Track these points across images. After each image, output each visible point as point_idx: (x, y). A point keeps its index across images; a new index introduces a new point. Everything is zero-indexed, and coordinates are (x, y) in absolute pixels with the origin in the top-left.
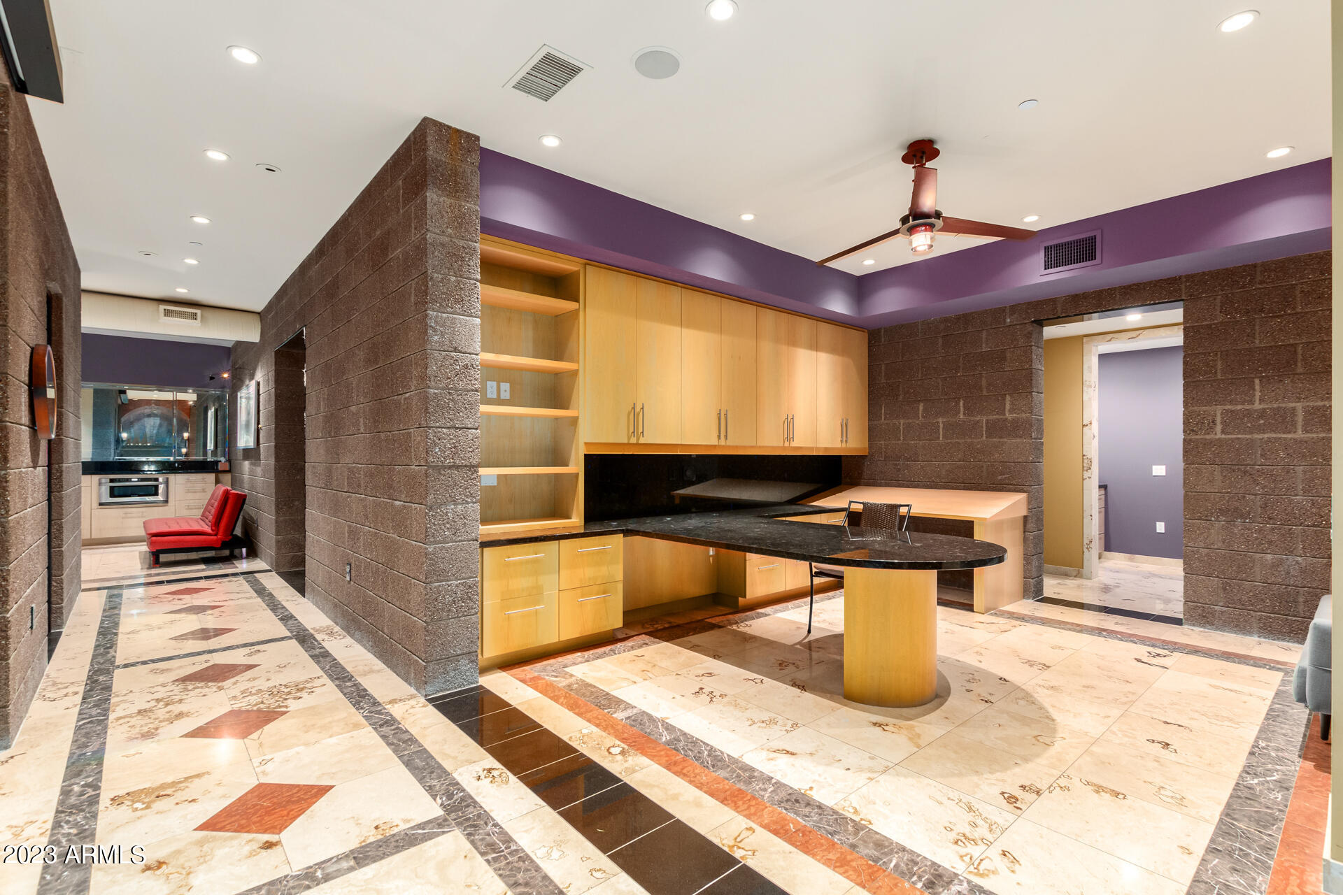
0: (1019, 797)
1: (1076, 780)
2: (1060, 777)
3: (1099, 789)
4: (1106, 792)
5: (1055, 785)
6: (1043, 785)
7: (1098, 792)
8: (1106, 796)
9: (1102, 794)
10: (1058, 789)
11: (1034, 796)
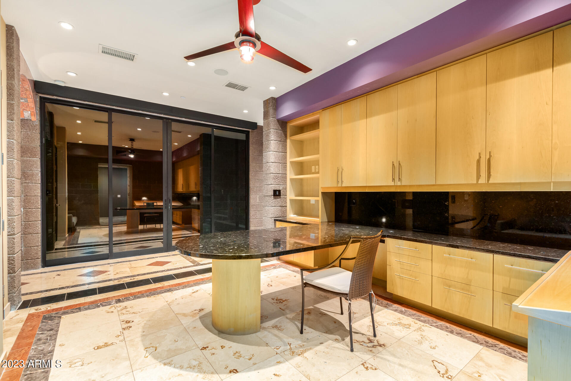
0: (127, 324)
1: (118, 342)
2: (124, 338)
3: (106, 345)
4: (103, 346)
5: (122, 335)
6: (126, 332)
7: (106, 343)
8: (101, 344)
9: (104, 344)
10: (120, 334)
11: (124, 327)
